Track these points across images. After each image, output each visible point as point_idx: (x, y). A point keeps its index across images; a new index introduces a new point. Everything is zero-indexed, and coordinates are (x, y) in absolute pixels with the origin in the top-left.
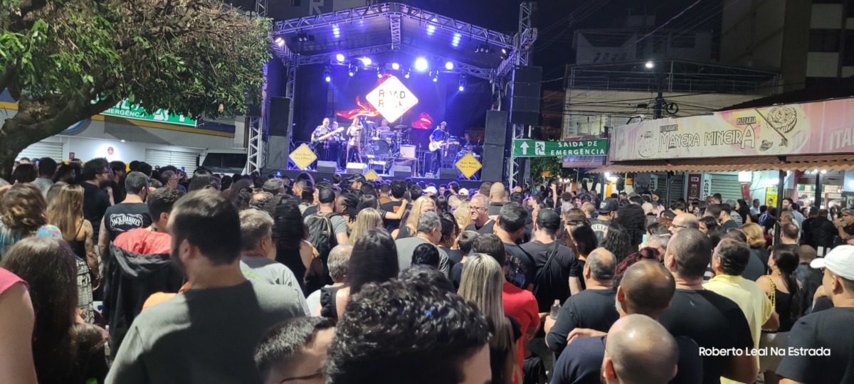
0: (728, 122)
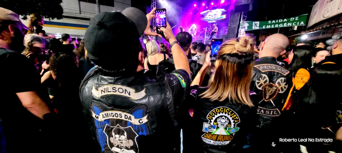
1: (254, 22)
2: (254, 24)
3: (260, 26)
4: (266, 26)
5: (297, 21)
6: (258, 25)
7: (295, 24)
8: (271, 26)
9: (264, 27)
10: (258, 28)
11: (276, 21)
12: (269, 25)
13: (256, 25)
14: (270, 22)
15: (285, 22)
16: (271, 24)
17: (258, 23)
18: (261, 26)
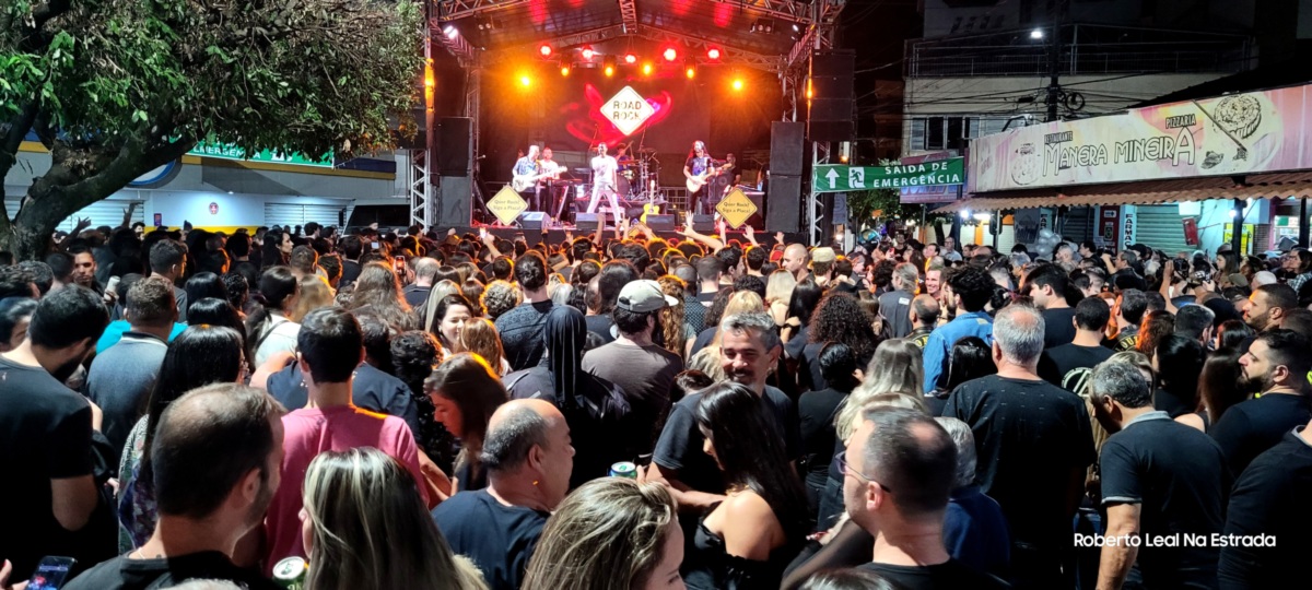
0: (1151, 124)
1: (851, 169)
2: (851, 174)
3: (865, 182)
4: (880, 182)
5: (945, 173)
6: (862, 178)
7: (941, 179)
8: (892, 182)
9: (876, 185)
10: (861, 185)
11: (902, 170)
12: (886, 177)
13: (856, 175)
14: (889, 172)
15: (922, 173)
16: (892, 177)
17: (860, 170)
18: (868, 180)
